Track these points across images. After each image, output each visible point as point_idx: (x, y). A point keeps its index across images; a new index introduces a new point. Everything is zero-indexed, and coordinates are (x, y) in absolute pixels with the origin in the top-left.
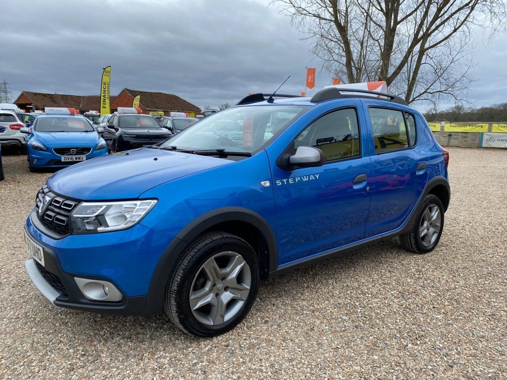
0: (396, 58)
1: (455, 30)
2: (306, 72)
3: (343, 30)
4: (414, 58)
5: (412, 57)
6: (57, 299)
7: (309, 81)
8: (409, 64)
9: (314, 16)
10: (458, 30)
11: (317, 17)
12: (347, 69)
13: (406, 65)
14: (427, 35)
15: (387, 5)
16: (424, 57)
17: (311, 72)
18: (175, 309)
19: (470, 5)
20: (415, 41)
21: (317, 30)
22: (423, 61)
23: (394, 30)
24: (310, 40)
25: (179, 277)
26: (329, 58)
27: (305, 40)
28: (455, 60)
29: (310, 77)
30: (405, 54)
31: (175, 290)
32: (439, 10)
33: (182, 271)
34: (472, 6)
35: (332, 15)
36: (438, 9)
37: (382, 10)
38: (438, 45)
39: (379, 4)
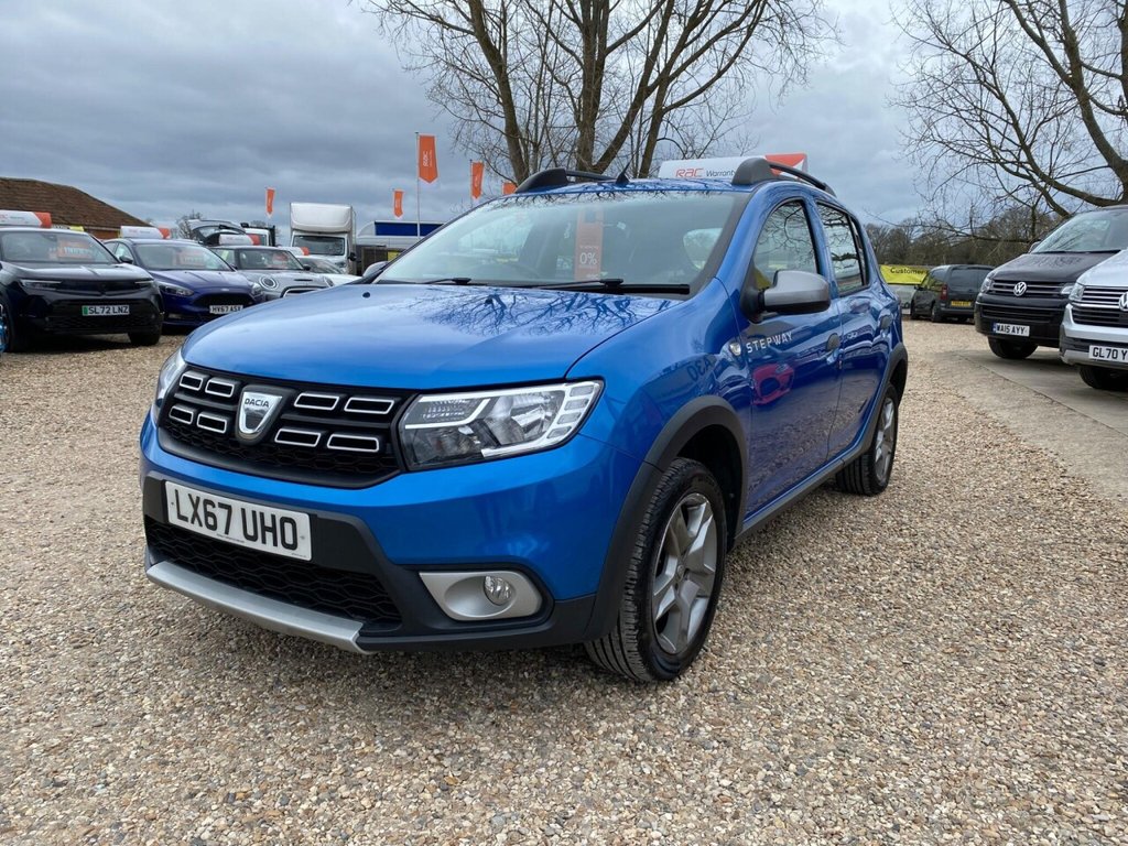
0: (608, 125)
1: (720, 74)
2: (416, 143)
3: (496, 57)
4: (644, 126)
5: (641, 124)
6: (362, 634)
7: (425, 164)
8: (635, 137)
9: (432, 18)
10: (724, 75)
11: (437, 21)
12: (509, 142)
13: (628, 140)
14: (665, 79)
15: (585, 11)
16: (663, 125)
17: (427, 143)
18: (634, 621)
19: (743, 25)
20: (644, 91)
21: (439, 51)
22: (661, 135)
23: (601, 64)
24: (427, 72)
25: (640, 550)
26: (471, 115)
27: (416, 72)
28: (719, 133)
29: (425, 156)
30: (625, 115)
31: (632, 579)
32: (688, 30)
33: (643, 537)
34: (749, 27)
35: (468, 19)
36: (685, 28)
37: (576, 20)
38: (689, 103)
39: (571, 5)
